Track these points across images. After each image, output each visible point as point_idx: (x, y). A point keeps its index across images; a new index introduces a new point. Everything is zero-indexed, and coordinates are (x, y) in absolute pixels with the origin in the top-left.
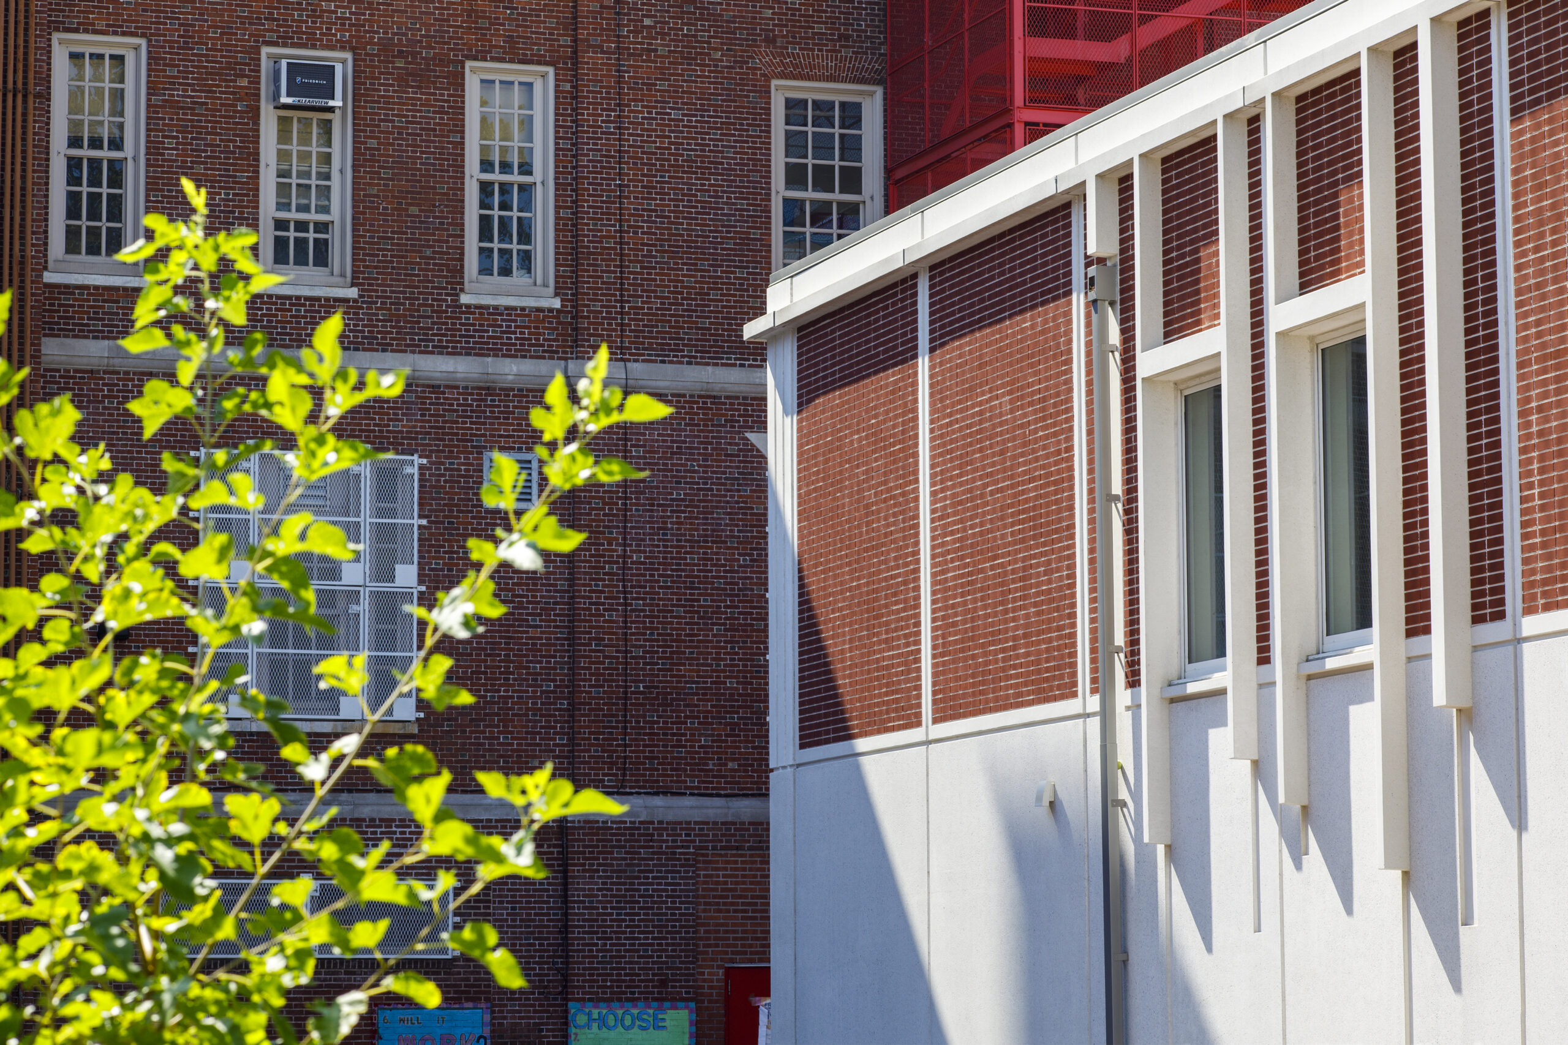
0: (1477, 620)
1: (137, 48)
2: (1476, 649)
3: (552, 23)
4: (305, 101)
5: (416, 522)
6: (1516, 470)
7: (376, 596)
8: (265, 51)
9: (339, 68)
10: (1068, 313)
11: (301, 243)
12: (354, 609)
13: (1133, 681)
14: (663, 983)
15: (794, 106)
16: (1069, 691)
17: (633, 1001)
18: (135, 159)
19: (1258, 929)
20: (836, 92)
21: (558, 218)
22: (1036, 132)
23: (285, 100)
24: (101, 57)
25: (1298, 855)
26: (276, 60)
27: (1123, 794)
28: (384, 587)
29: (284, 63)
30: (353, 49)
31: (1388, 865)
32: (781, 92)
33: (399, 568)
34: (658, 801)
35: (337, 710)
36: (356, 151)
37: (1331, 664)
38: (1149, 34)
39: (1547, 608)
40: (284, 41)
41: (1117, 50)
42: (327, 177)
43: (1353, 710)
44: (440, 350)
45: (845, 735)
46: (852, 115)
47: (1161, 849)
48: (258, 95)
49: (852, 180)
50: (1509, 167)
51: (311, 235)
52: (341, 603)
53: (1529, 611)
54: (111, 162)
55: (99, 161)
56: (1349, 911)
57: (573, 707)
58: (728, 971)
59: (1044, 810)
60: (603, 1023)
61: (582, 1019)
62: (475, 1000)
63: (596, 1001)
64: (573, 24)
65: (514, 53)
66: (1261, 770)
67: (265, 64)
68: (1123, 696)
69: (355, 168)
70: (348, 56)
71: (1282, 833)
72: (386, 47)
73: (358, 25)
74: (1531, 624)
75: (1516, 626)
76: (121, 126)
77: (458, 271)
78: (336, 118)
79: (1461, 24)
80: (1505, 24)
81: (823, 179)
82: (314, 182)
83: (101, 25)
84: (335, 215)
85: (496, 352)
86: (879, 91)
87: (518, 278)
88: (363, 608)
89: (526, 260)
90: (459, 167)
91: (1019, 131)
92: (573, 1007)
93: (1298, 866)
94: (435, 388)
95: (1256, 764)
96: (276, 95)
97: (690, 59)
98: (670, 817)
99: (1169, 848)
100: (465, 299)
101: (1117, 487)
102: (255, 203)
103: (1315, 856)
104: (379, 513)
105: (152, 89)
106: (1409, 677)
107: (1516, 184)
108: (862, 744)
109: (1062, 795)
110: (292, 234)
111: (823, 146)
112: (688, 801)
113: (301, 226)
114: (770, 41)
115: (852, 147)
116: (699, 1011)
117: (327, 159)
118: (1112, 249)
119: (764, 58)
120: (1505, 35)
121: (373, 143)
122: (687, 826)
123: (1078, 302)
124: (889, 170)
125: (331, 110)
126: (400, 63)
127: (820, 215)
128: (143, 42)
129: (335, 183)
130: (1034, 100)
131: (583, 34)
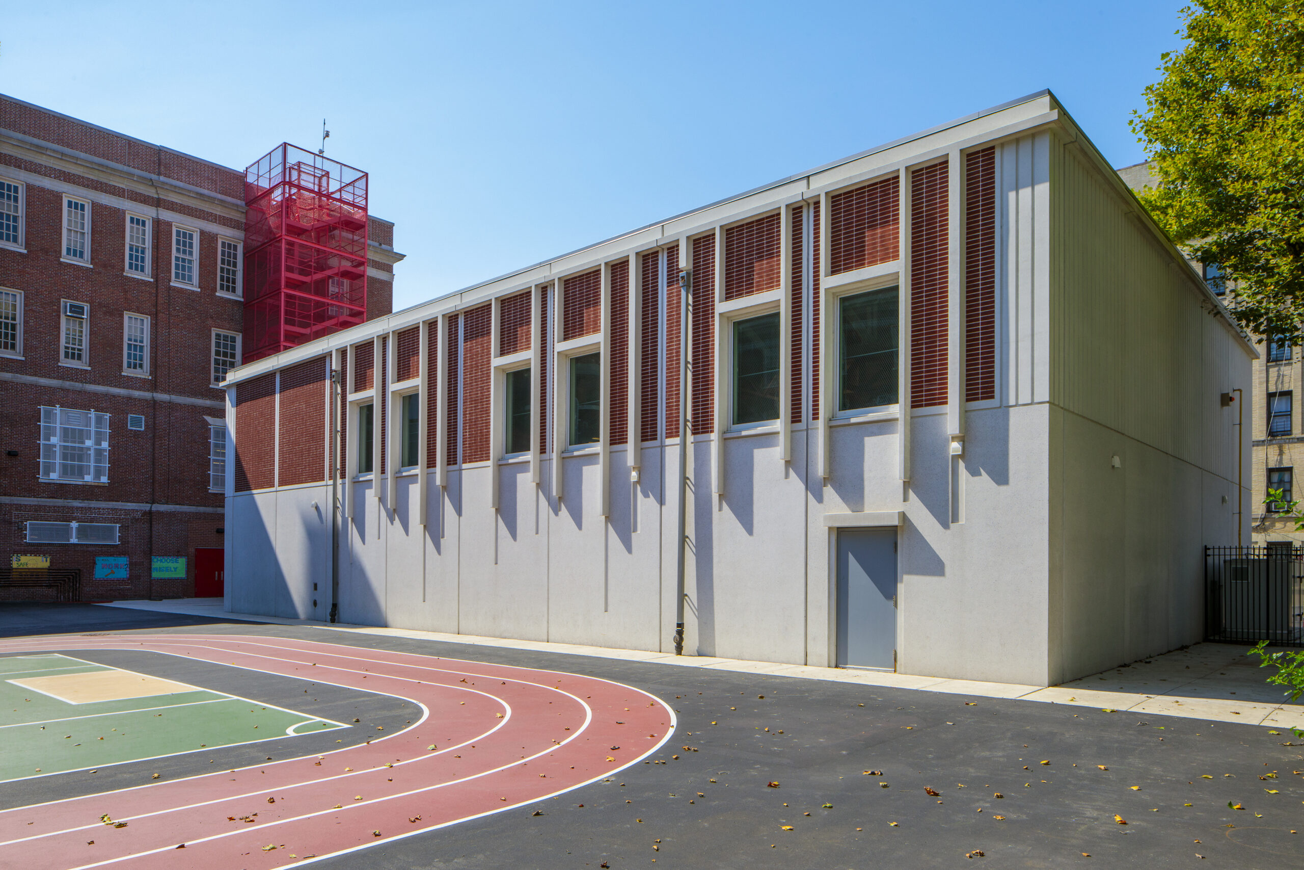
0: (448, 465)
1: (21, 293)
2: (448, 471)
3: (150, 304)
4: (75, 315)
5: (108, 431)
6: (462, 428)
7: (96, 449)
8: (62, 300)
9: (85, 307)
10: (324, 385)
11: (73, 354)
12: (89, 452)
13: (343, 476)
14: (178, 552)
15: (218, 336)
16: (322, 479)
17: (170, 556)
18: (20, 324)
19: (379, 538)
20: (230, 333)
21: (151, 356)
22: (286, 348)
23: (68, 314)
24: (9, 294)
25: (392, 521)
26: (66, 303)
27: (339, 505)
28: (98, 447)
29: (68, 304)
30: (90, 303)
31: (421, 523)
32: (214, 332)
33: (103, 443)
34: (178, 506)
35: (84, 478)
36: (90, 331)
37: (404, 474)
38: (315, 328)
39: (470, 462)
40: (68, 298)
41: (307, 331)
42: (81, 336)
43: (411, 486)
44: (116, 386)
45: (249, 488)
46: (233, 340)
47: (350, 519)
48: (60, 312)
49: (233, 356)
50: (463, 353)
51: (76, 352)
52: (85, 451)
53: (463, 463)
54: (12, 324)
55: (8, 323)
56: (407, 534)
57: (153, 483)
58: (197, 550)
59: (314, 509)
60: (161, 561)
61: (155, 560)
62: (125, 555)
63: (160, 556)
64: (156, 305)
65: (138, 310)
66: (382, 500)
67: (62, 303)
68: (339, 481)
69: (90, 335)
70: (88, 305)
71: (387, 515)
72: (100, 304)
73: (92, 297)
74: (464, 466)
75: (460, 466)
76: (15, 314)
77: (121, 366)
78: (84, 321)
79: (449, 317)
80: (463, 317)
81: (225, 355)
82: (77, 337)
83: (9, 285)
84: (84, 347)
85: (132, 389)
86: (241, 335)
87: (138, 370)
88: (92, 452)
89: (141, 366)
90: (122, 338)
91: (282, 348)
92: (153, 557)
93: (392, 524)
94: (114, 396)
95: (380, 499)
96: (66, 312)
97: (189, 319)
98: (181, 510)
99: (352, 519)
100: (123, 374)
101: (339, 428)
102: (59, 341)
103: (397, 521)
104: (97, 428)
105: (26, 305)
106: (427, 478)
107: (465, 358)
108: (254, 491)
109: (319, 505)
110: (70, 351)
111: (225, 346)
112: (186, 507)
113: (73, 349)
114: (212, 318)
115: (233, 348)
116: (188, 559)
117: (81, 332)
118: (339, 369)
119: (210, 322)
120: (463, 321)
121: (96, 329)
122: (186, 513)
123: (328, 382)
124: (243, 355)
125: (83, 318)
126: (104, 309)
127: (224, 363)
128: (23, 292)
129: (84, 338)
130: (286, 340)
131: (159, 309)
